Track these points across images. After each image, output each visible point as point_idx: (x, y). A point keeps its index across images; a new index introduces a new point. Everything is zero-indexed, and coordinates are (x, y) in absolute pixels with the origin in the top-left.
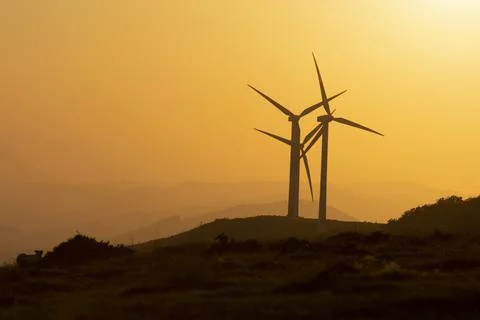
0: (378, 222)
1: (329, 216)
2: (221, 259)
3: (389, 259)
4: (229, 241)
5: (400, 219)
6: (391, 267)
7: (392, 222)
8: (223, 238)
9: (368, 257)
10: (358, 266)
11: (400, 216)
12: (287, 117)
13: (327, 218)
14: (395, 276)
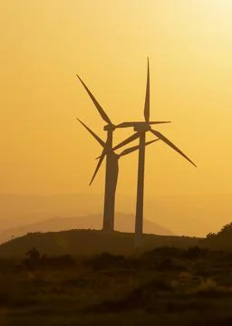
0: (197, 236)
1: (146, 230)
2: (31, 276)
3: (206, 275)
4: (41, 256)
5: (220, 233)
6: (208, 283)
7: (211, 237)
8: (34, 253)
9: (184, 274)
10: (174, 283)
11: (220, 230)
12: (106, 124)
13: (144, 232)
14: (211, 294)
